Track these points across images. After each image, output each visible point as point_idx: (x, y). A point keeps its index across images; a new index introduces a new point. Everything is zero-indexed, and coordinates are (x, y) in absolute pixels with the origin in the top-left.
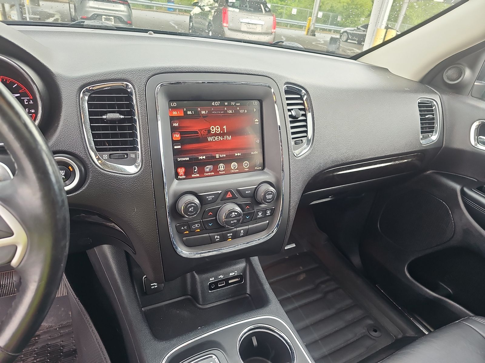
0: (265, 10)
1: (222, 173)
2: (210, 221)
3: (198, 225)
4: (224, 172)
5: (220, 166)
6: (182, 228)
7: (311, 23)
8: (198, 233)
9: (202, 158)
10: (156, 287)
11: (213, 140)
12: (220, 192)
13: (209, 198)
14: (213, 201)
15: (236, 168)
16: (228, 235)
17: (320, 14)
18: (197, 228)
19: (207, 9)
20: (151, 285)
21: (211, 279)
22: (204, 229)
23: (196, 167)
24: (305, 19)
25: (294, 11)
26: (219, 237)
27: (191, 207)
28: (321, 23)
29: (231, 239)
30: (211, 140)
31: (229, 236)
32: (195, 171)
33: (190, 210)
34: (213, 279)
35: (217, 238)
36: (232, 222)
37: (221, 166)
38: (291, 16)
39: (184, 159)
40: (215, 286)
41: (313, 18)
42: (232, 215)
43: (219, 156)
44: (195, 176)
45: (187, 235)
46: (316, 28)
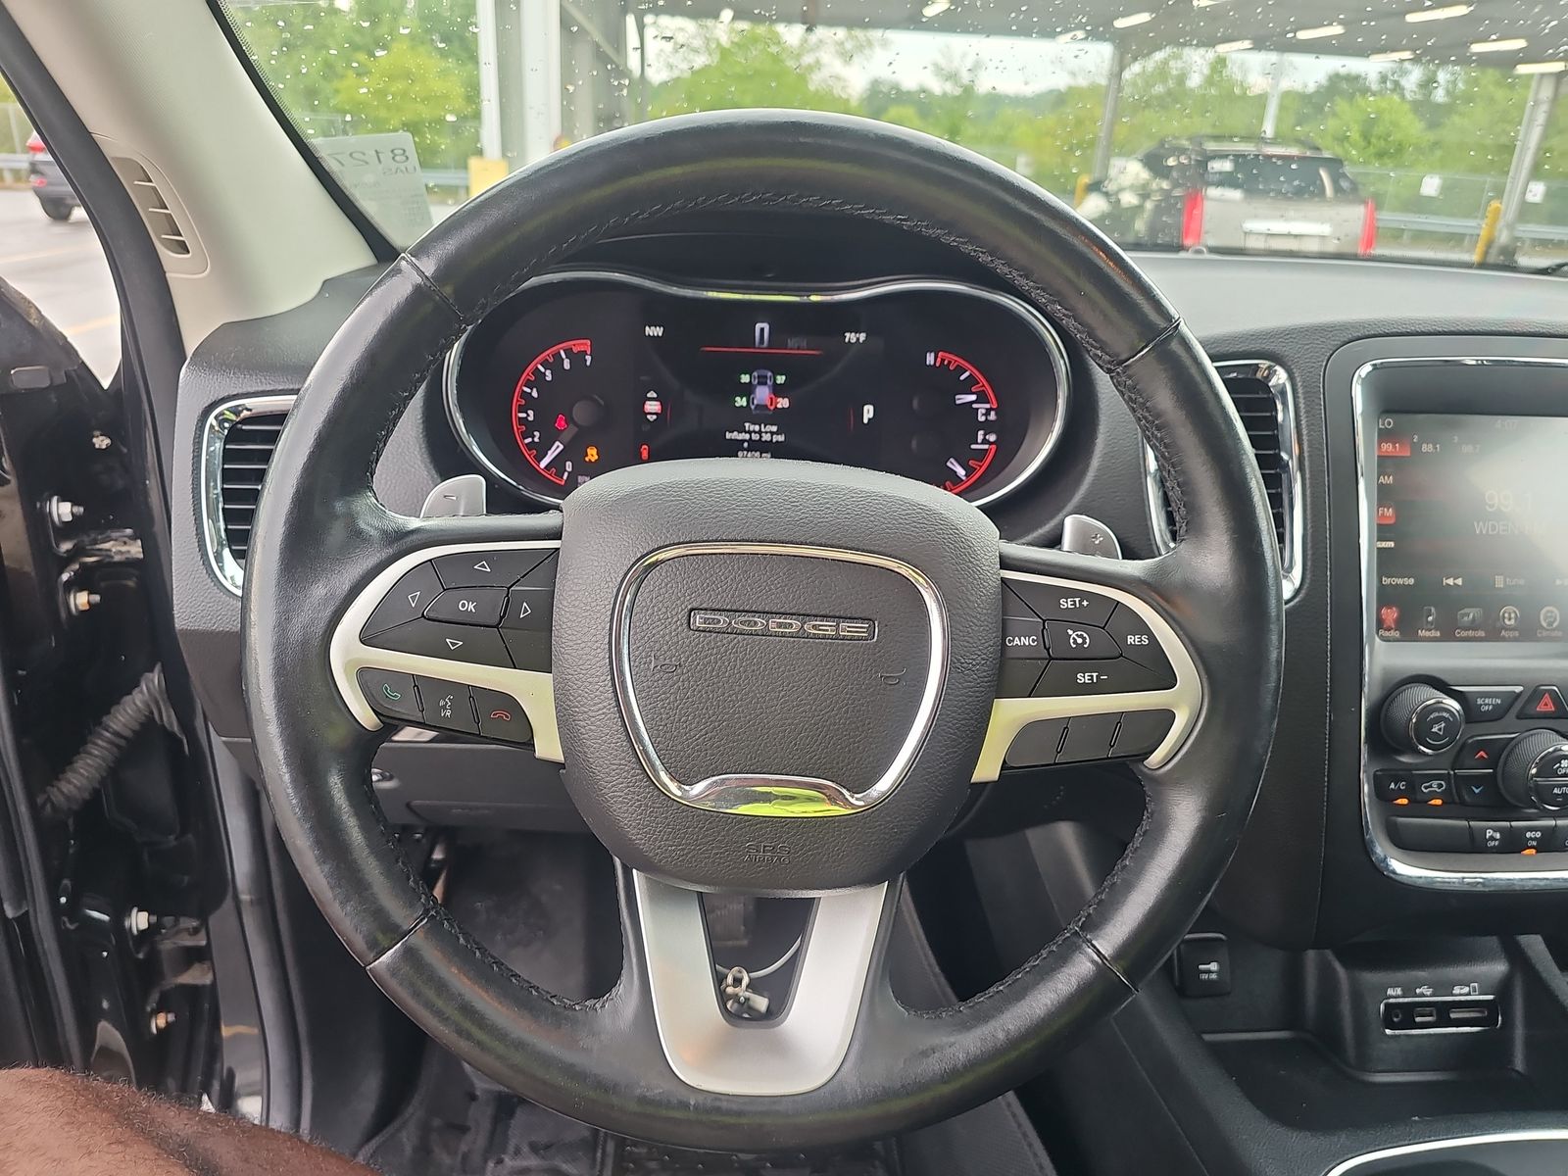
0: (1338, 189)
1: (1511, 634)
2: (1478, 780)
3: (1440, 786)
4: (1517, 634)
5: (1505, 612)
6: (1392, 786)
7: (1501, 223)
8: (1435, 813)
9: (1452, 584)
10: (1214, 976)
11: (1490, 533)
12: (1519, 689)
13: (1486, 705)
14: (1497, 715)
15: (1555, 625)
16: (1528, 835)
17: (1537, 192)
18: (1434, 795)
19: (1129, 199)
20: (1201, 967)
21: (1390, 992)
22: (1454, 803)
23: (1433, 610)
24: (1475, 209)
25: (1431, 186)
26: (1498, 836)
27: (1437, 720)
28: (1539, 223)
29: (1533, 851)
30: (1484, 532)
31: (1531, 839)
32: (1430, 619)
33: (1433, 730)
34: (1399, 991)
35: (1492, 838)
36: (1556, 791)
37: (1510, 614)
38: (1419, 204)
39: (1400, 581)
40: (1404, 1015)
41: (1509, 207)
42: (1560, 767)
43: (1505, 581)
44: (1428, 634)
45: (1404, 811)
46: (1518, 239)
